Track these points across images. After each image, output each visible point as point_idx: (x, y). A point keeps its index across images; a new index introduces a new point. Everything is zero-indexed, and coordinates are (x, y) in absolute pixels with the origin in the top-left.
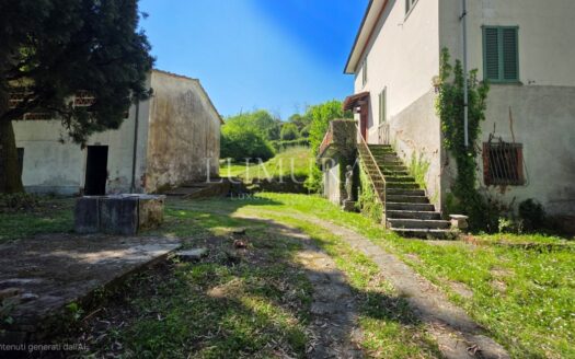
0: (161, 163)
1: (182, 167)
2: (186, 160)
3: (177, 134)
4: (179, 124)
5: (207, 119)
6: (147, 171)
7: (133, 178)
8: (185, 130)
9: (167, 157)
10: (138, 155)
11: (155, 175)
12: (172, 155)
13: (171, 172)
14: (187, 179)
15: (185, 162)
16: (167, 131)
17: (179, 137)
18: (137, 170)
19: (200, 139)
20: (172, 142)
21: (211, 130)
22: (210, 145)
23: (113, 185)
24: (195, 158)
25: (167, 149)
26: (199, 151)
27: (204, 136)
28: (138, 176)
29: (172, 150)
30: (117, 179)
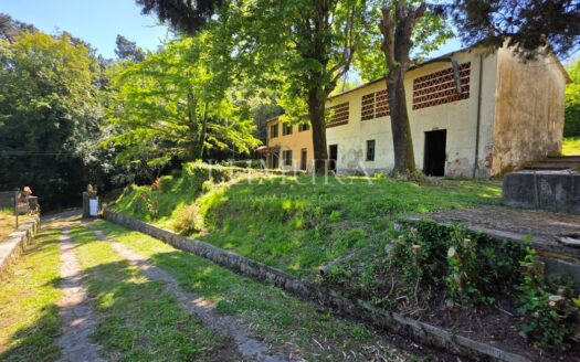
0: (505, 141)
1: (524, 145)
2: (527, 136)
3: (519, 106)
4: (522, 93)
5: (550, 80)
6: (493, 151)
7: (477, 159)
8: (528, 101)
9: (510, 134)
10: (481, 134)
11: (500, 155)
12: (514, 131)
13: (513, 151)
14: (528, 160)
15: (526, 139)
16: (510, 104)
17: (522, 109)
18: (481, 150)
19: (542, 108)
20: (514, 117)
21: (555, 95)
22: (553, 115)
23: (453, 167)
24: (536, 134)
25: (510, 124)
26: (541, 124)
27: (546, 103)
28: (482, 156)
29: (514, 126)
30: (457, 161)
